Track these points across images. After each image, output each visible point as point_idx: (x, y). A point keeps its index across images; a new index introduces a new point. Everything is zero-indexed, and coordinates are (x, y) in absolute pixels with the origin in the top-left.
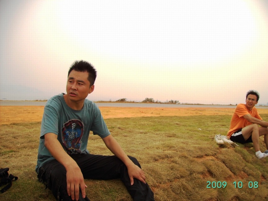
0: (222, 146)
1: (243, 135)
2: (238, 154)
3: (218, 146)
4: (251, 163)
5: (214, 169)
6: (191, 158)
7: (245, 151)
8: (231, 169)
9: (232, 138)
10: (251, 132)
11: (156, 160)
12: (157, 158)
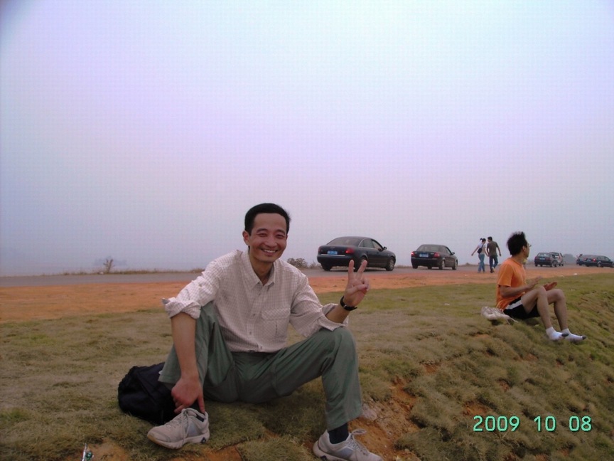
0: (495, 322)
1: (524, 305)
2: (521, 333)
3: (490, 323)
4: (539, 344)
5: (495, 348)
6: (463, 336)
7: (529, 328)
8: (516, 348)
9: (506, 312)
10: (535, 300)
11: (419, 339)
12: (420, 337)
